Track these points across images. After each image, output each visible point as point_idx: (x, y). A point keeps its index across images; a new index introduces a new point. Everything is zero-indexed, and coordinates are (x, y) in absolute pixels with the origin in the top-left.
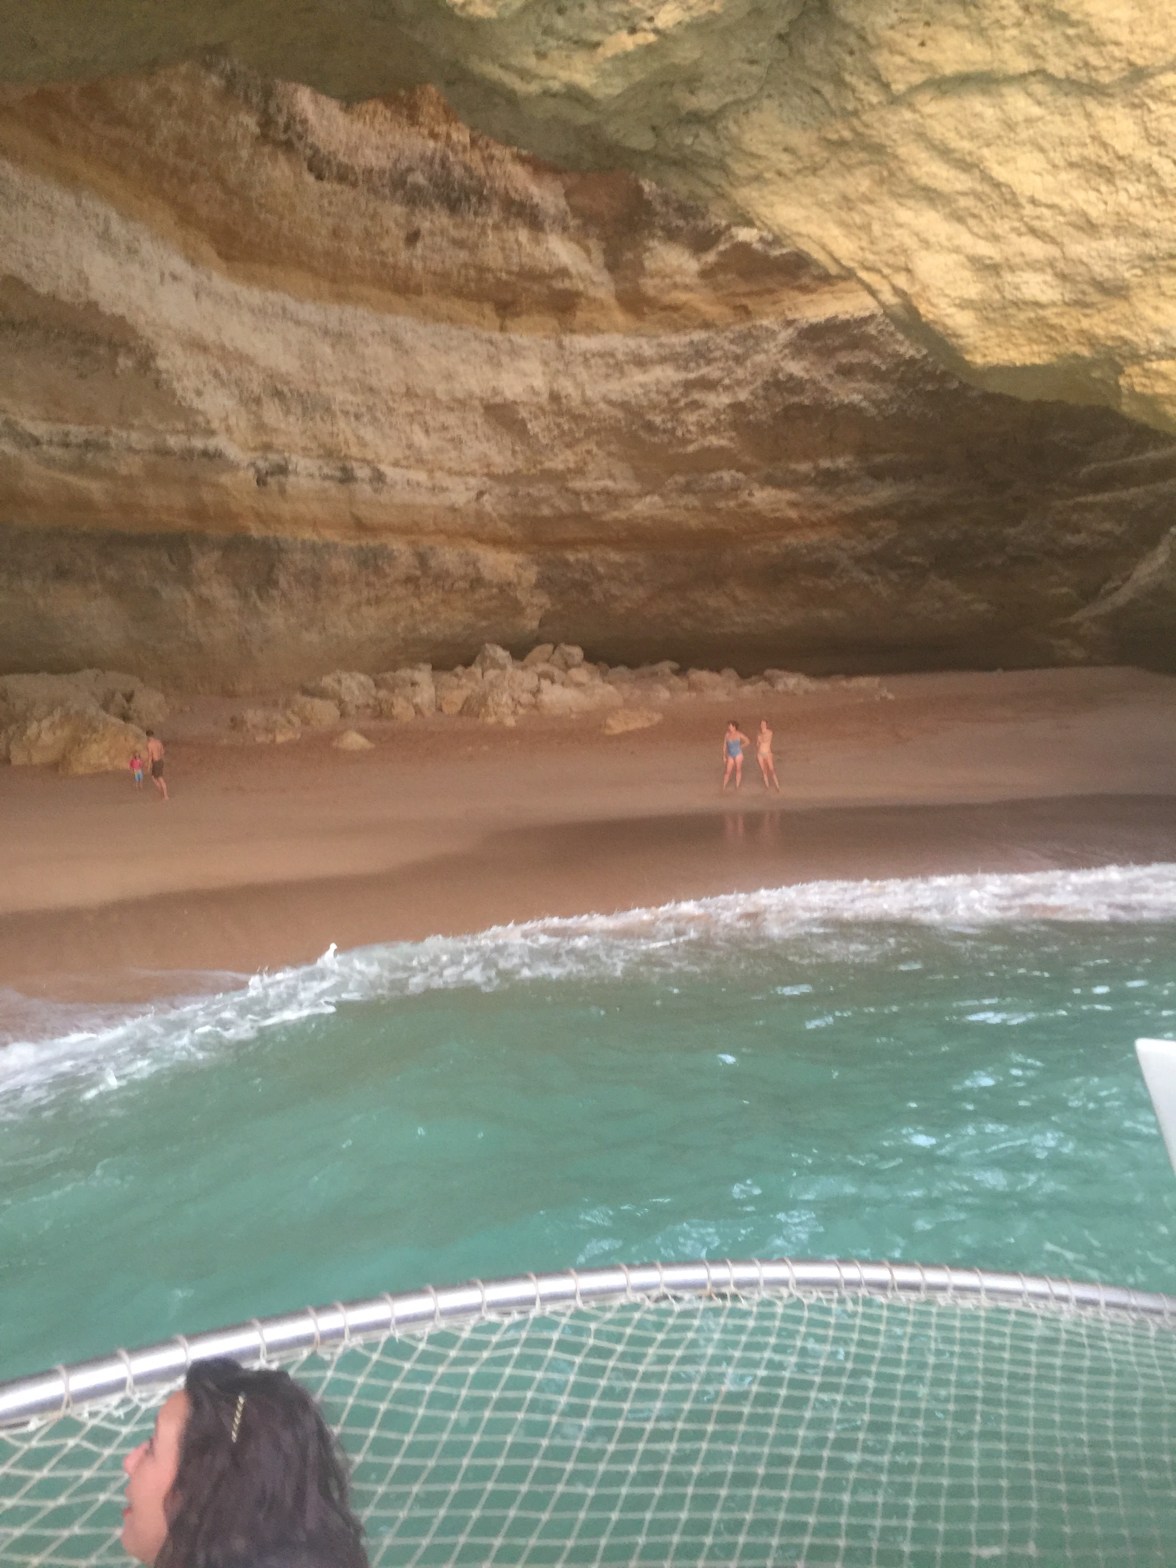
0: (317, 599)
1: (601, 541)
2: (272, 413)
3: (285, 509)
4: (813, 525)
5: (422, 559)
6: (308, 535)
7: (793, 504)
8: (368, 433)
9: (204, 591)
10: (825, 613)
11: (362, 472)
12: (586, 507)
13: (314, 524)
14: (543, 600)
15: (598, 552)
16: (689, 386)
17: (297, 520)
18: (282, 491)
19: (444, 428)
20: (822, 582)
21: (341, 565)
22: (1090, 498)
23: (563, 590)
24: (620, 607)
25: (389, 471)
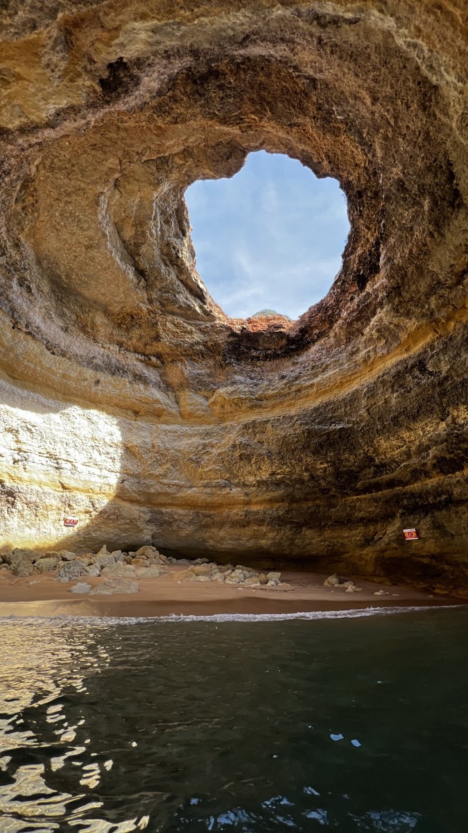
0: (37, 515)
1: (175, 505)
2: (23, 436)
3: (25, 476)
4: (256, 503)
6: (36, 487)
7: (247, 494)
8: (71, 451)
10: (264, 541)
11: (66, 466)
12: (169, 490)
13: (40, 484)
14: (153, 528)
15: (174, 509)
16: (205, 446)
17: (31, 481)
18: (25, 468)
19: (108, 453)
21: (51, 502)
22: (363, 496)
23: (161, 525)
24: (183, 533)
25: (80, 468)
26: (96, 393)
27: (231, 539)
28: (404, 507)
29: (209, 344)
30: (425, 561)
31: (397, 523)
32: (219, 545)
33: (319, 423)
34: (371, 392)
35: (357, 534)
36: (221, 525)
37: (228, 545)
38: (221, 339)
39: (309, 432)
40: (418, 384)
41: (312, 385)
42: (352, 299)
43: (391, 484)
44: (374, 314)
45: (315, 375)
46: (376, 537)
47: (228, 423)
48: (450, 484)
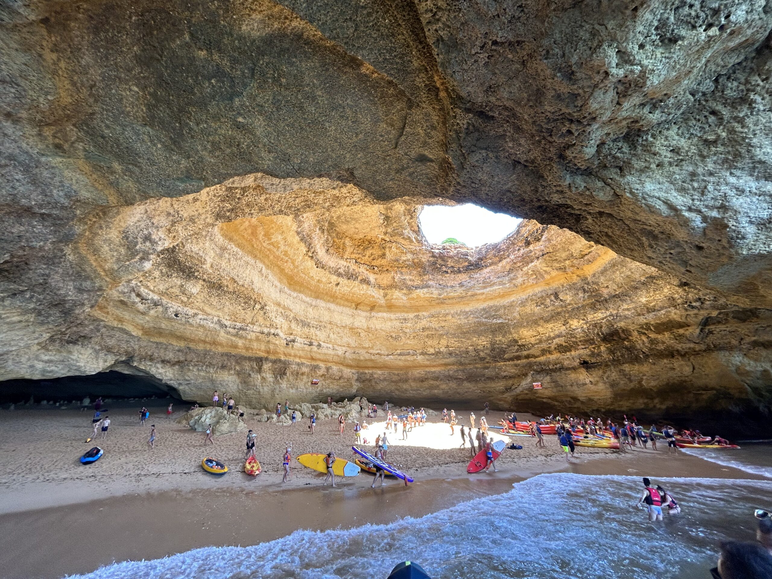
0: (297, 379)
1: (376, 368)
2: (293, 325)
3: (292, 352)
4: (434, 366)
5: (328, 369)
6: (297, 360)
7: (428, 360)
8: (318, 333)
9: (264, 375)
10: (436, 391)
11: (315, 343)
12: (373, 357)
13: (300, 357)
14: (359, 384)
15: (374, 371)
17: (295, 356)
18: (293, 346)
19: (339, 333)
20: (435, 382)
21: (305, 370)
22: (508, 363)
23: (364, 381)
24: (379, 387)
25: (322, 344)
26: (336, 292)
27: (412, 390)
28: (534, 370)
29: (416, 260)
30: (545, 400)
31: (529, 379)
32: (403, 394)
33: (486, 318)
34: (523, 304)
35: (500, 385)
36: (406, 381)
37: (411, 394)
38: (425, 259)
39: (479, 323)
40: (553, 305)
41: (483, 293)
42: (519, 250)
43: (527, 357)
44: (532, 262)
45: (485, 288)
46: (513, 387)
47: (420, 314)
48: (563, 359)
